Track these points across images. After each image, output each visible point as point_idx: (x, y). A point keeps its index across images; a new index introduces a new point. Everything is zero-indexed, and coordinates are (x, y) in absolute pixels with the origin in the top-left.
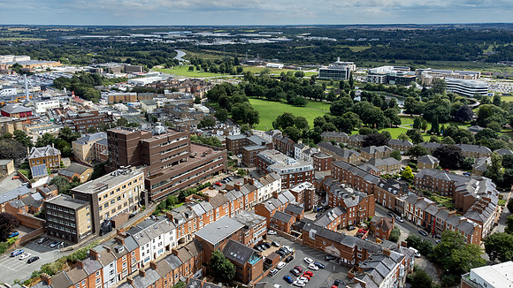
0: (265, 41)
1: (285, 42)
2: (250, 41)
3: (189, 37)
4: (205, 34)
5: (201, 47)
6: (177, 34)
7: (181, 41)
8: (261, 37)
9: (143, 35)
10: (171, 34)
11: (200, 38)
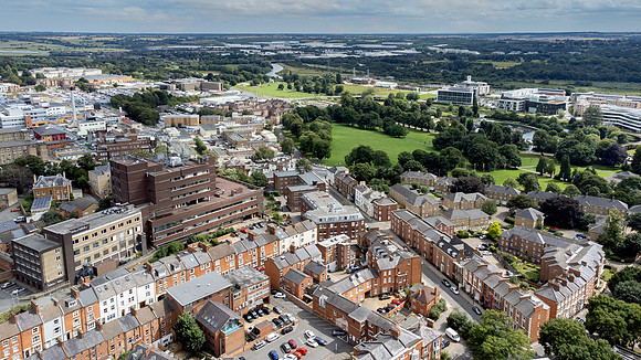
0: (386, 53)
1: (412, 55)
2: (367, 54)
3: (295, 48)
4: (314, 45)
5: (303, 61)
6: (280, 45)
7: (282, 52)
8: (382, 49)
9: (240, 46)
10: (273, 45)
11: (307, 50)
